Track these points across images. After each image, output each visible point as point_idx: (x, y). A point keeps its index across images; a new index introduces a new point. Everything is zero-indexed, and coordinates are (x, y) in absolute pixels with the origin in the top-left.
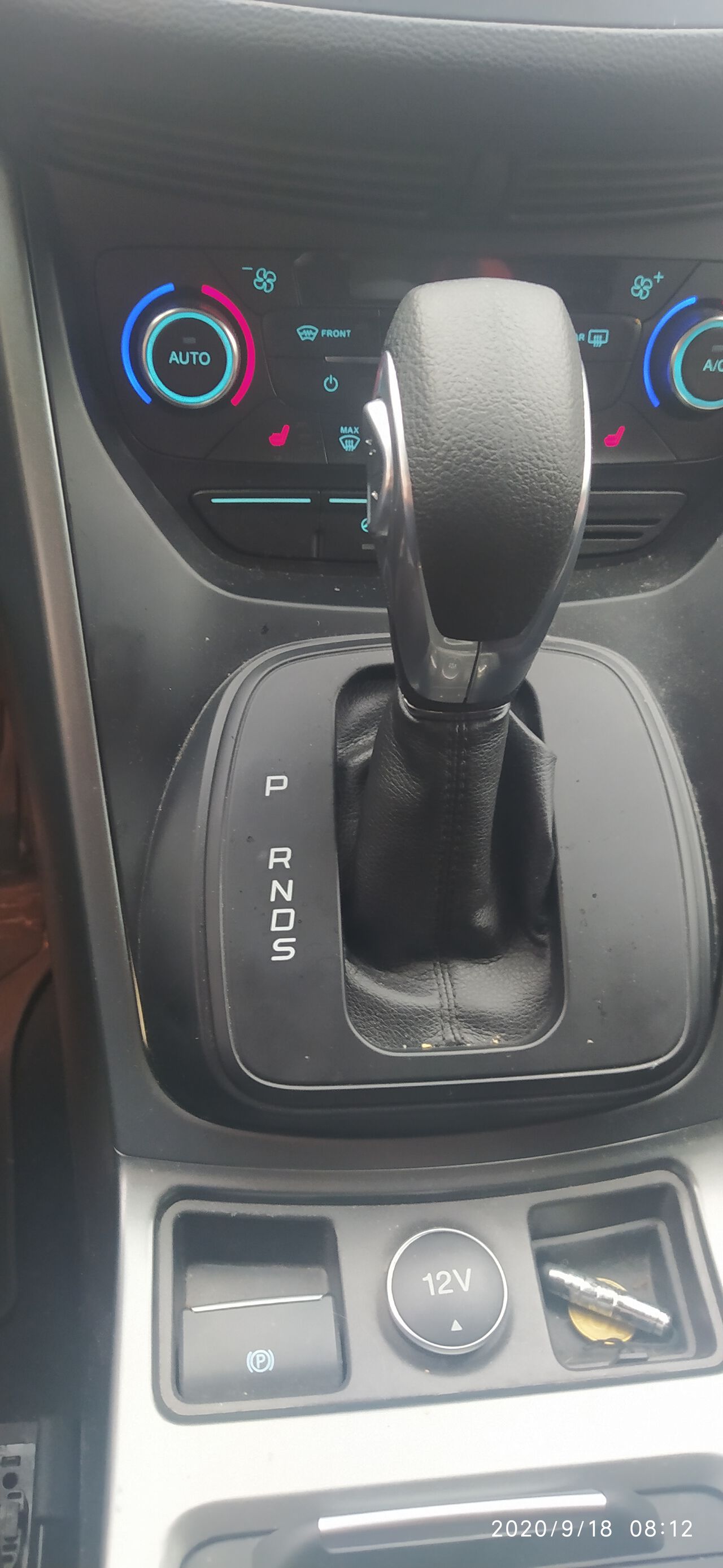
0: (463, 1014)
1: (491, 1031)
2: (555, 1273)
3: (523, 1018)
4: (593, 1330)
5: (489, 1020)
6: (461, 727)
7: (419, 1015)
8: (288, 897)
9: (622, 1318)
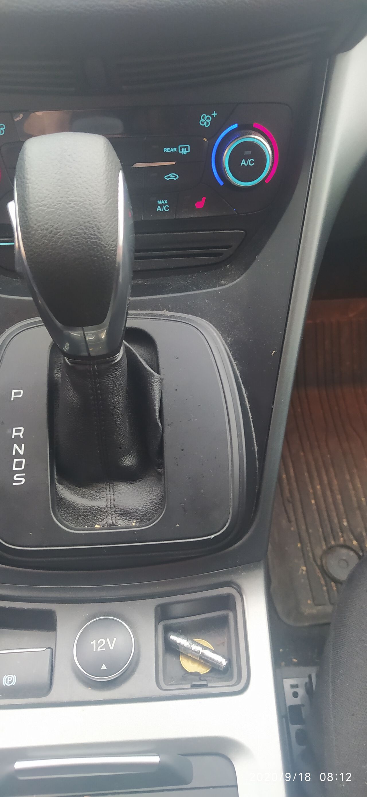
0: (118, 510)
1: (131, 519)
2: (173, 637)
3: (148, 512)
4: (190, 666)
5: (131, 513)
6: (94, 367)
7: (94, 511)
8: (22, 452)
9: (203, 660)
